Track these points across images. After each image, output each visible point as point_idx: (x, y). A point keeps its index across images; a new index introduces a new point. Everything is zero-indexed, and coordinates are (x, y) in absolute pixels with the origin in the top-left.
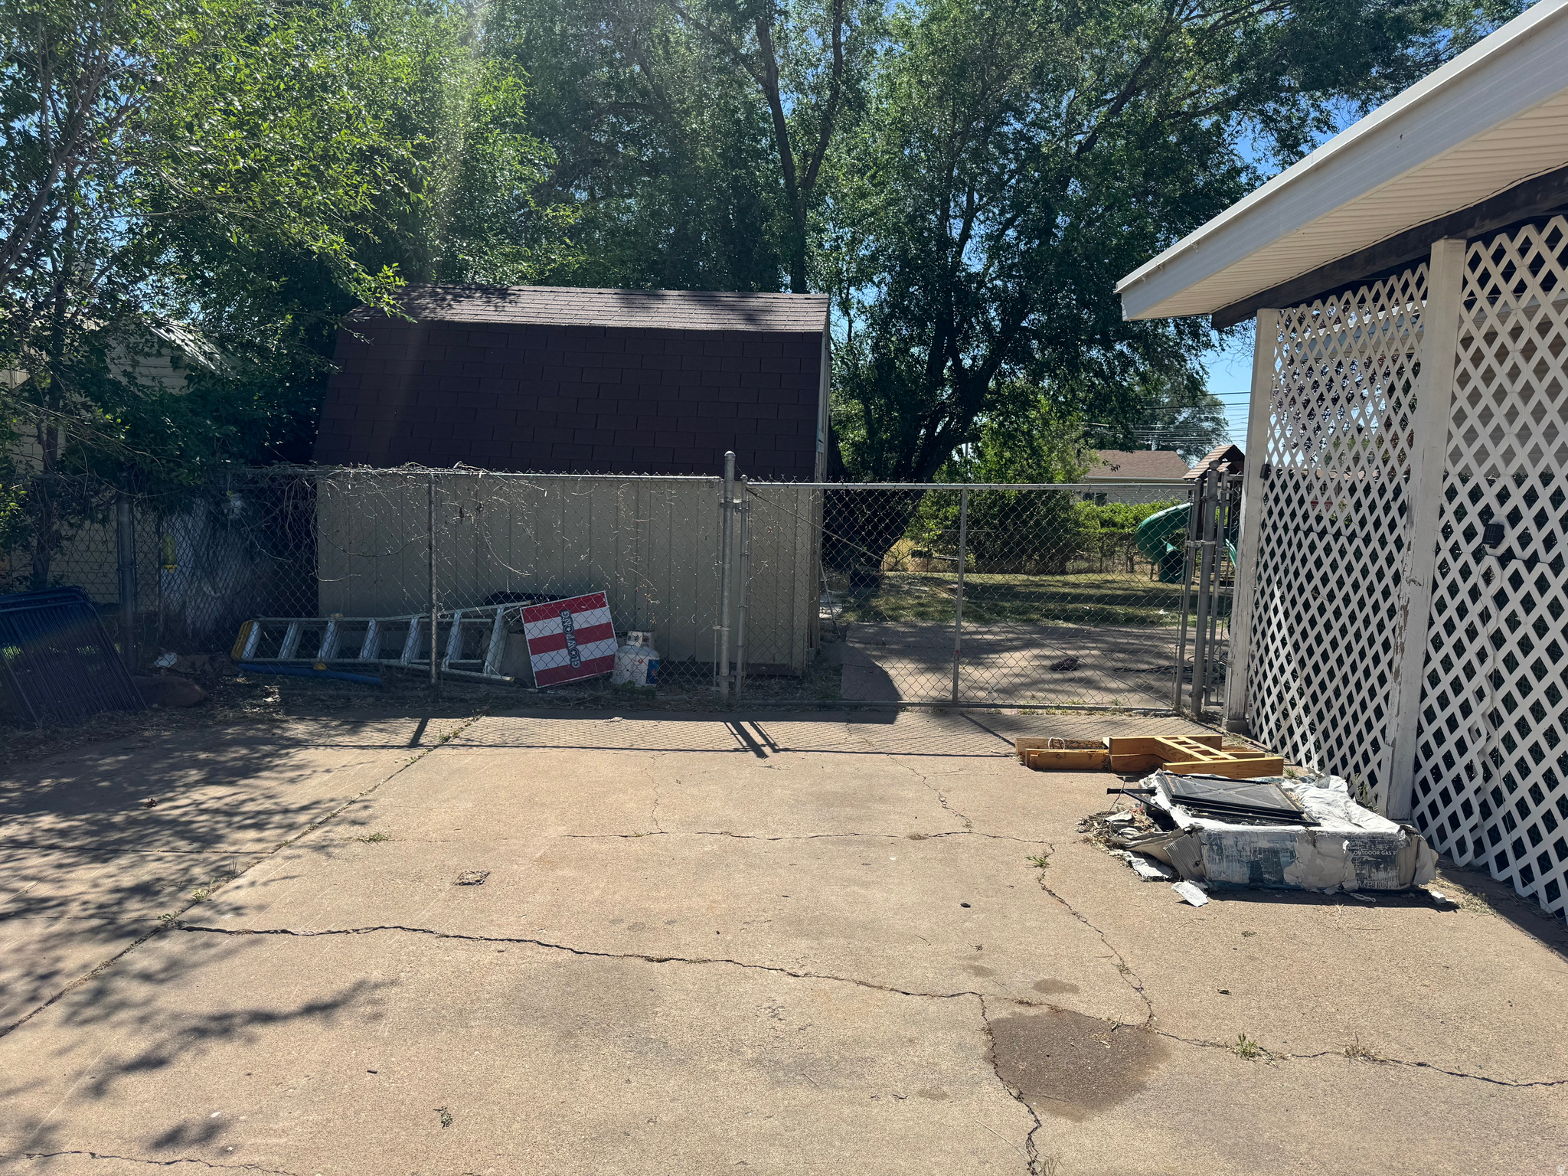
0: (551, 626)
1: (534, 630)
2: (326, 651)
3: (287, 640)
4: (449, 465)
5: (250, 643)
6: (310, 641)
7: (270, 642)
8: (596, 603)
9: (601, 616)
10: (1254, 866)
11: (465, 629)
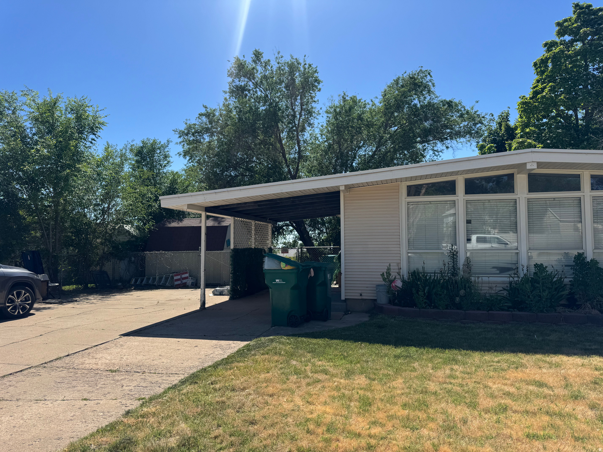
0: (179, 277)
1: (175, 278)
2: (144, 283)
3: (139, 281)
4: (159, 251)
5: (133, 282)
6: (142, 281)
7: (136, 281)
8: (187, 273)
9: (187, 275)
10: (220, 293)
11: (165, 278)
